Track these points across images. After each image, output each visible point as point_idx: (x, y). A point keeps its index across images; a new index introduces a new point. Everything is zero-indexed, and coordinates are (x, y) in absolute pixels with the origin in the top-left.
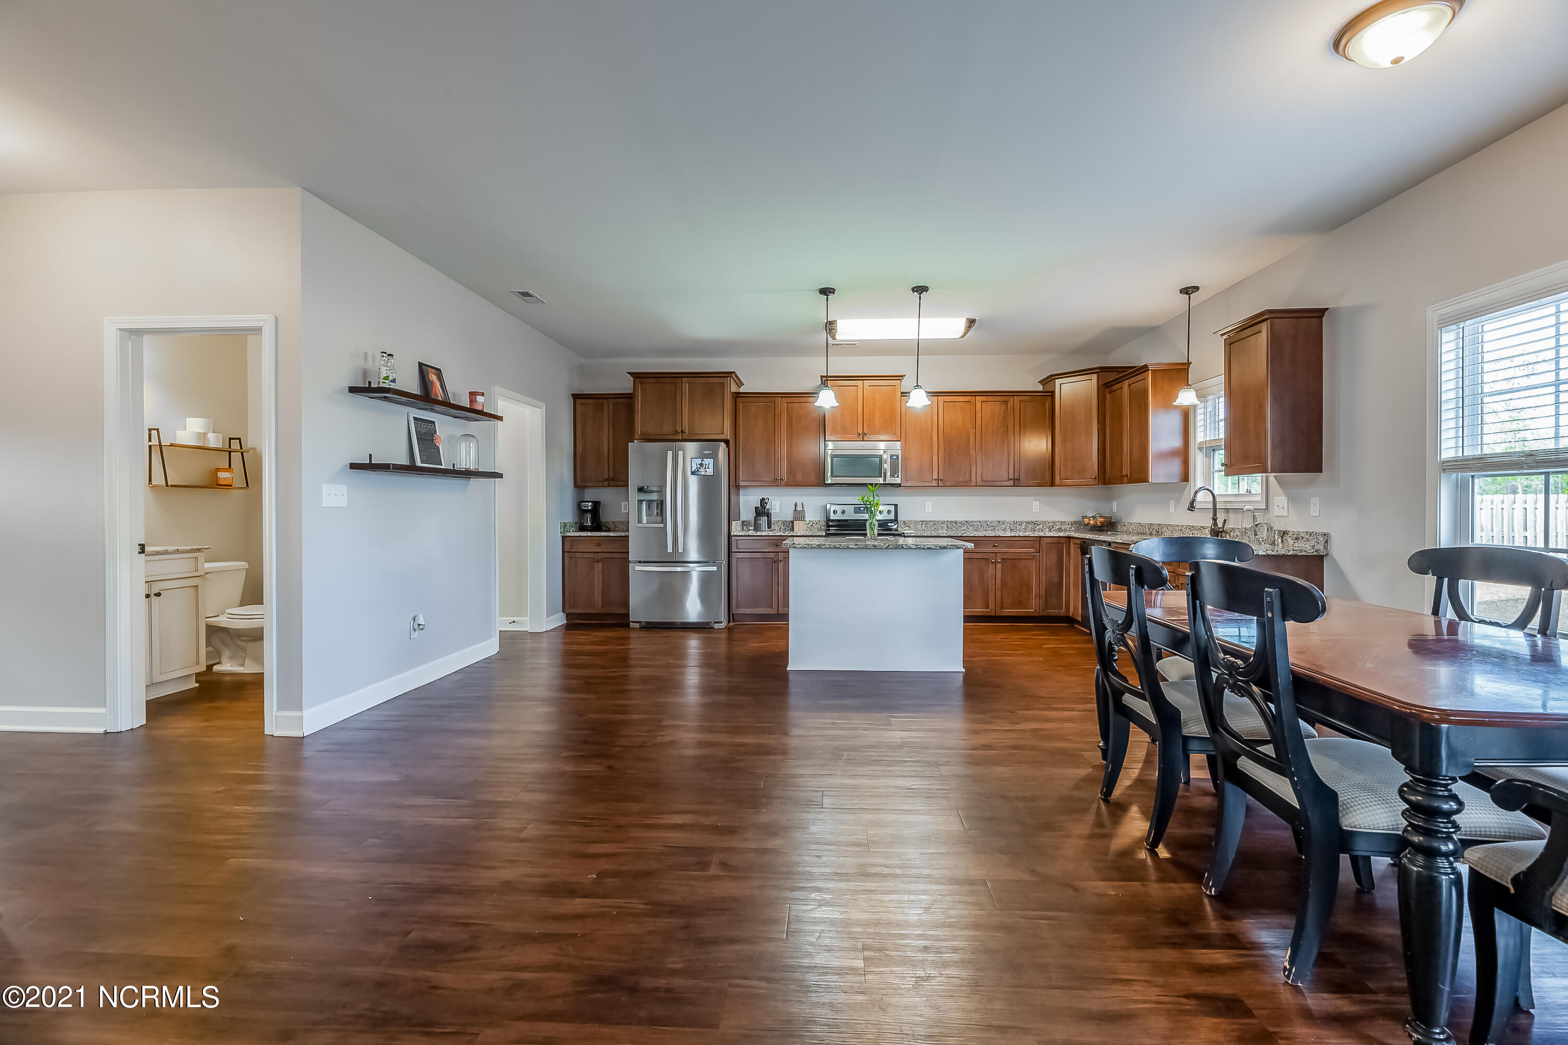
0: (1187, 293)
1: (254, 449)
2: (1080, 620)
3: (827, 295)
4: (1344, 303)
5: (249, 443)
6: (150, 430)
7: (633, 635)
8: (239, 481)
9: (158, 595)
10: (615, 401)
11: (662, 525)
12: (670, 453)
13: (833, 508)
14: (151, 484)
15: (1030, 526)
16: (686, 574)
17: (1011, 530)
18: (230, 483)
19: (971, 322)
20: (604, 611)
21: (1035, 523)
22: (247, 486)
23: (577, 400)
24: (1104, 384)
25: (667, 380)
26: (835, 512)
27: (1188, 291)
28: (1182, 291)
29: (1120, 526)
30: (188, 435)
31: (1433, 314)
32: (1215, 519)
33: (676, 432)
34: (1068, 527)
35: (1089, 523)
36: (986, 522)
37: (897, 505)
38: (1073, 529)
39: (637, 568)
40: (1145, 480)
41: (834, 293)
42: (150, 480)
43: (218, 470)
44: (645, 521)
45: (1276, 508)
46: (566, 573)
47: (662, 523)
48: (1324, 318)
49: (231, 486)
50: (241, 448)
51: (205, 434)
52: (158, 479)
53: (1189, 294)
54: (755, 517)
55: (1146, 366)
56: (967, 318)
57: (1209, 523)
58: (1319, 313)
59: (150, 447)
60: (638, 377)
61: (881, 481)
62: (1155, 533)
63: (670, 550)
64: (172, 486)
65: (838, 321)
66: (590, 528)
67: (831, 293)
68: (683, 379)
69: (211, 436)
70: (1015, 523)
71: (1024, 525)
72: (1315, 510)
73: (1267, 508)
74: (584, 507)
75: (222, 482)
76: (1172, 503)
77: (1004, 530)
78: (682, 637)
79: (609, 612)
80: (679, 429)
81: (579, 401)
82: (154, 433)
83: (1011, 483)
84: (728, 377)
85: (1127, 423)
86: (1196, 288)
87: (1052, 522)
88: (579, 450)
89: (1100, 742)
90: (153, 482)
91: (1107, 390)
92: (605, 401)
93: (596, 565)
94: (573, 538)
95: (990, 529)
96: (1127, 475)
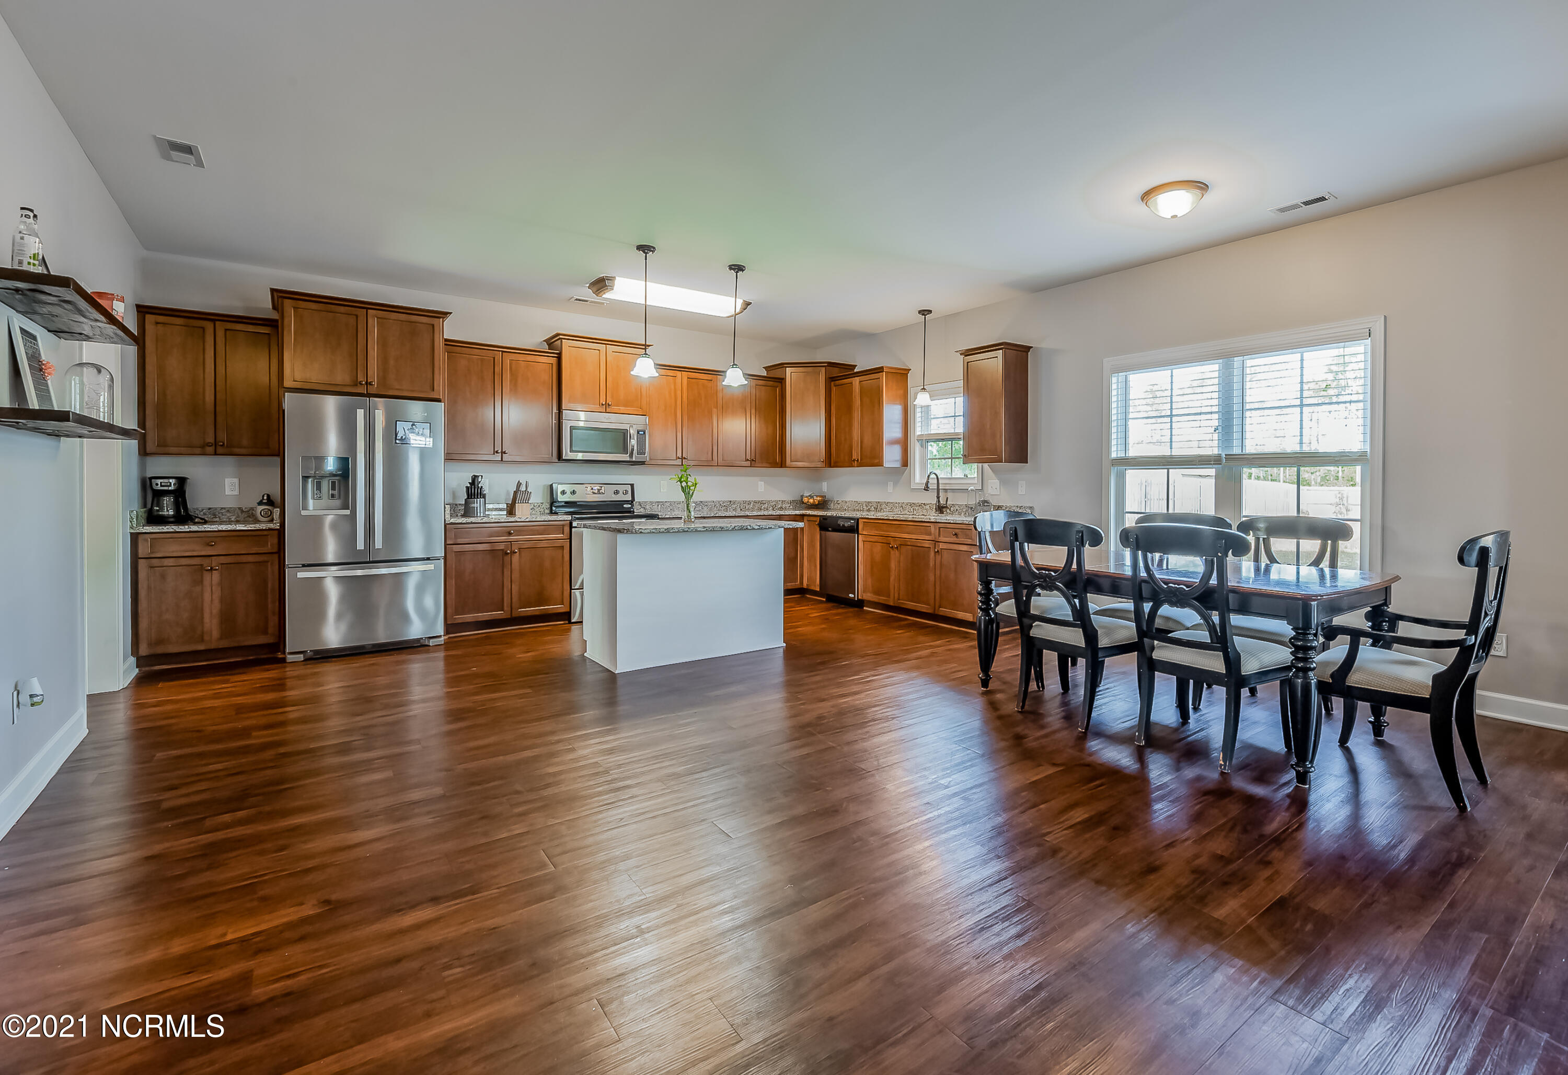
0: (923, 315)
2: (818, 590)
3: (646, 253)
4: (1043, 345)
7: (290, 672)
10: (229, 326)
11: (347, 512)
12: (360, 413)
13: (560, 488)
15: (757, 505)
16: (399, 578)
17: (741, 510)
19: (747, 304)
20: (224, 644)
21: (762, 503)
23: (147, 316)
24: (830, 378)
25: (342, 309)
26: (563, 492)
27: (924, 312)
28: (920, 312)
29: (832, 505)
31: (1108, 362)
32: (938, 497)
33: (356, 383)
34: (788, 505)
35: (808, 502)
36: (719, 502)
37: (633, 484)
38: (791, 507)
39: (301, 575)
40: (880, 464)
41: (653, 252)
44: (311, 507)
45: (990, 488)
46: (142, 593)
47: (345, 507)
48: (1029, 353)
53: (925, 315)
54: (465, 500)
55: (882, 368)
56: (744, 301)
57: (935, 501)
58: (1028, 349)
60: (279, 296)
61: (626, 457)
62: (873, 509)
63: (360, 545)
65: (617, 278)
66: (172, 520)
67: (651, 251)
68: (369, 311)
70: (744, 502)
71: (752, 505)
72: (1022, 490)
73: (982, 489)
74: (161, 486)
76: (891, 484)
77: (735, 510)
78: (404, 662)
79: (236, 645)
80: (361, 378)
81: (150, 318)
83: (748, 463)
84: (440, 318)
85: (857, 415)
86: (930, 312)
87: (775, 501)
88: (152, 396)
89: (980, 674)
91: (832, 383)
92: (209, 326)
93: (207, 576)
94: (154, 536)
95: (723, 508)
96: (858, 460)
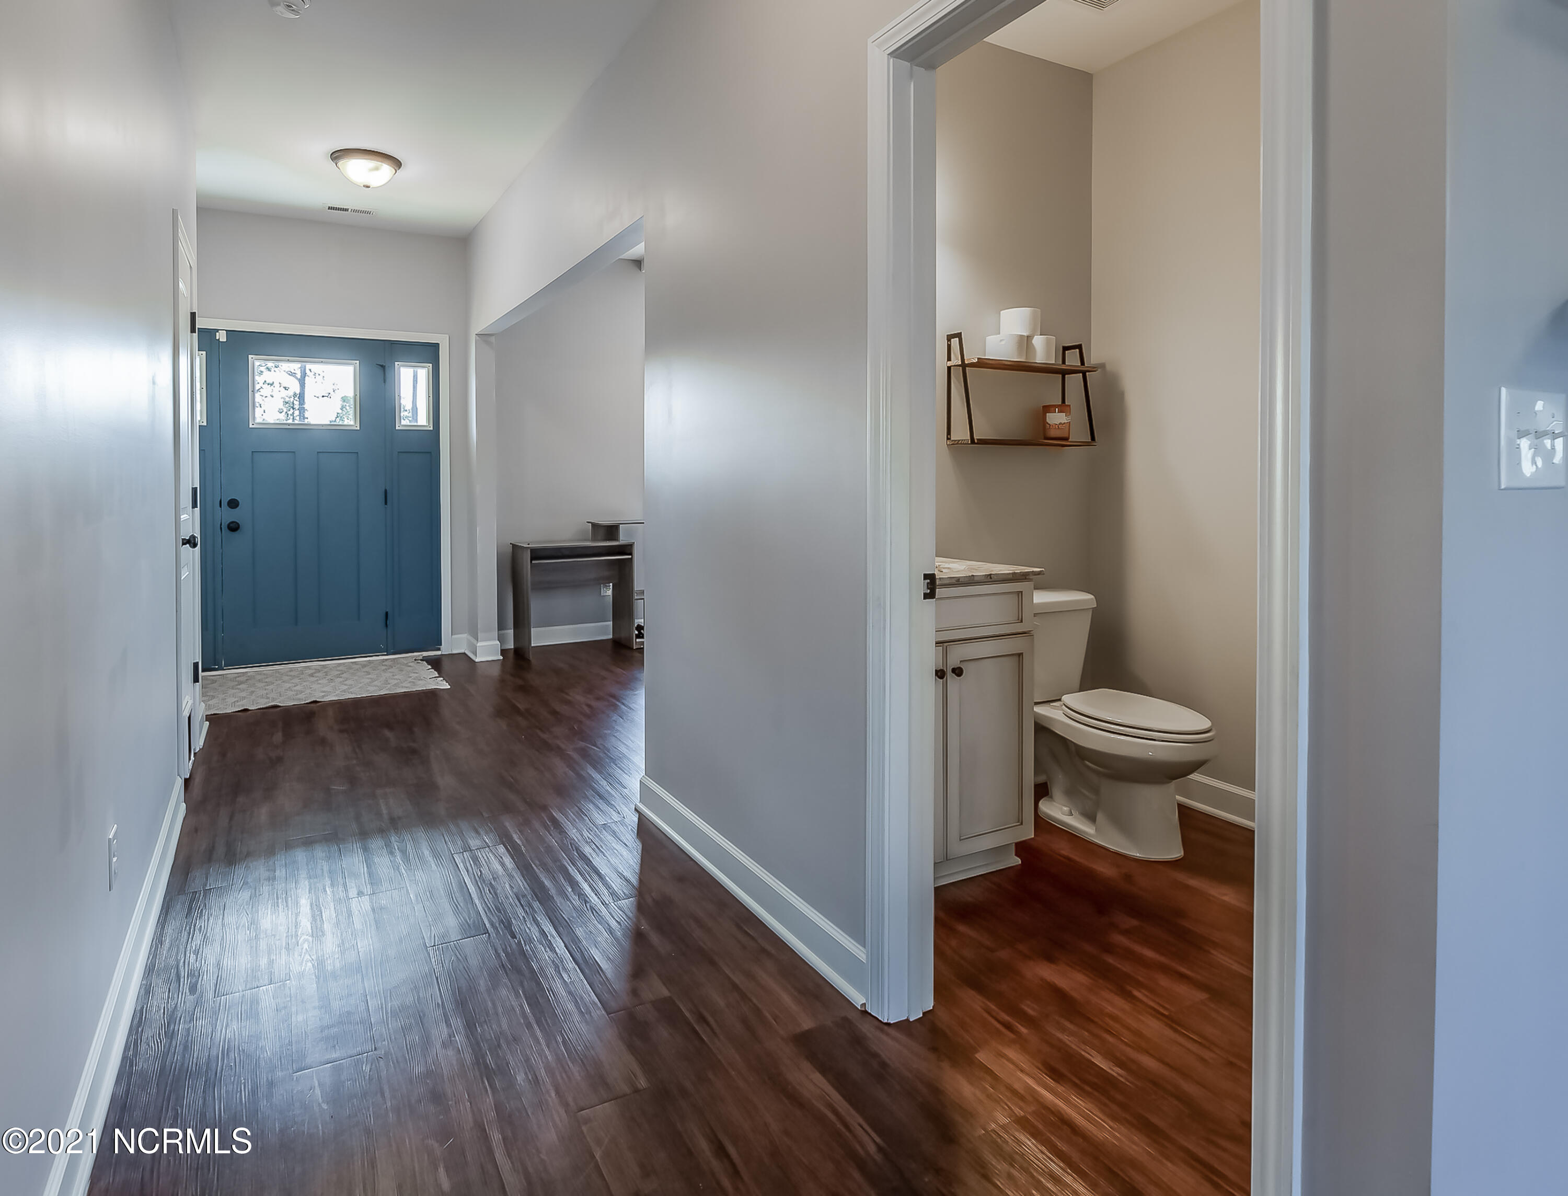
1: (1102, 366)
5: (1094, 357)
6: (950, 337)
8: (1079, 433)
9: (958, 672)
14: (950, 439)
18: (1066, 435)
22: (1093, 438)
30: (1003, 343)
42: (949, 432)
43: (1047, 409)
49: (1066, 439)
50: (1083, 363)
51: (1029, 338)
52: (960, 433)
59: (949, 368)
64: (982, 442)
69: (1039, 342)
75: (1053, 433)
82: (955, 341)
90: (954, 437)
